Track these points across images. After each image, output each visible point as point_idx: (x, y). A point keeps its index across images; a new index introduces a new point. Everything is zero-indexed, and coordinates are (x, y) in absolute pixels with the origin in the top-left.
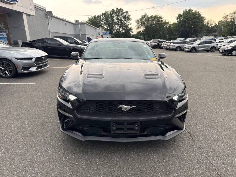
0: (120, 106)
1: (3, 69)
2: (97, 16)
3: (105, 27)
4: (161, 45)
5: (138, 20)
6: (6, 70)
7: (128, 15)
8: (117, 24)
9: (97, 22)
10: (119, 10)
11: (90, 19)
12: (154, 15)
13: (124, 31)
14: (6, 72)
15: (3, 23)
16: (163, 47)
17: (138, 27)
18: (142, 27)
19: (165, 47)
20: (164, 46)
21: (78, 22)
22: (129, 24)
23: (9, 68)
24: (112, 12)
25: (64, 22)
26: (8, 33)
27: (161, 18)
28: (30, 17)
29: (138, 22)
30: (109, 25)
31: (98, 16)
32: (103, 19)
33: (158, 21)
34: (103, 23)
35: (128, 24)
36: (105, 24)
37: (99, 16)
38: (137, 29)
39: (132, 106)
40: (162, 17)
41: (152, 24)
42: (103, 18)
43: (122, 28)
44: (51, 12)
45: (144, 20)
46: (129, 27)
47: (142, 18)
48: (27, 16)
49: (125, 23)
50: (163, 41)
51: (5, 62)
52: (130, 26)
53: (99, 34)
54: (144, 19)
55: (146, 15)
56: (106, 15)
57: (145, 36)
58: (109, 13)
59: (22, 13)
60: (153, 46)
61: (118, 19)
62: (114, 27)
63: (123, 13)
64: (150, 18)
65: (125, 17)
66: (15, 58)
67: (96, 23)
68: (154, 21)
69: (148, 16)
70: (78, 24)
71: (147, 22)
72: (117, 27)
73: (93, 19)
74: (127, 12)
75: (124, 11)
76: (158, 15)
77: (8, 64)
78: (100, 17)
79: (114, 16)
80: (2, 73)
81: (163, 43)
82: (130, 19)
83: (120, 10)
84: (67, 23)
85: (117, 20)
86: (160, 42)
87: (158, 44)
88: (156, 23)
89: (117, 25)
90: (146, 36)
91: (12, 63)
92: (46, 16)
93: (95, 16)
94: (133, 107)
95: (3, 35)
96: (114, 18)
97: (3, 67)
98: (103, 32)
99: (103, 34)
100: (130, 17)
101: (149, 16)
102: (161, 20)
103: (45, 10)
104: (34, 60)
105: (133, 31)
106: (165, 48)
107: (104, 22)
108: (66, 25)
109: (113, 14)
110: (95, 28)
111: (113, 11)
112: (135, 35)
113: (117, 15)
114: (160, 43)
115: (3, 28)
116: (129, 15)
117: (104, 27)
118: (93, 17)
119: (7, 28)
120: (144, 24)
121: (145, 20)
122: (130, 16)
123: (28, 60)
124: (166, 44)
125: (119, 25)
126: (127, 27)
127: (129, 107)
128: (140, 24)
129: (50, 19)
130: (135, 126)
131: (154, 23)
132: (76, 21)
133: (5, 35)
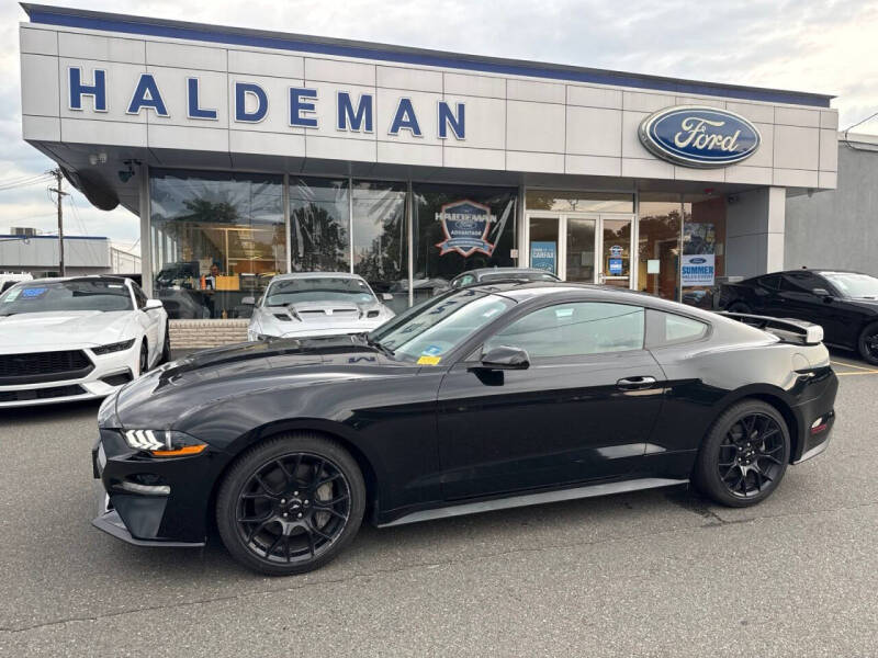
15: (711, 225)
26: (721, 253)
28: (814, 194)
48: (787, 194)
59: (766, 188)
95: (704, 261)
115: (708, 240)
119: (721, 238)
133: (710, 260)
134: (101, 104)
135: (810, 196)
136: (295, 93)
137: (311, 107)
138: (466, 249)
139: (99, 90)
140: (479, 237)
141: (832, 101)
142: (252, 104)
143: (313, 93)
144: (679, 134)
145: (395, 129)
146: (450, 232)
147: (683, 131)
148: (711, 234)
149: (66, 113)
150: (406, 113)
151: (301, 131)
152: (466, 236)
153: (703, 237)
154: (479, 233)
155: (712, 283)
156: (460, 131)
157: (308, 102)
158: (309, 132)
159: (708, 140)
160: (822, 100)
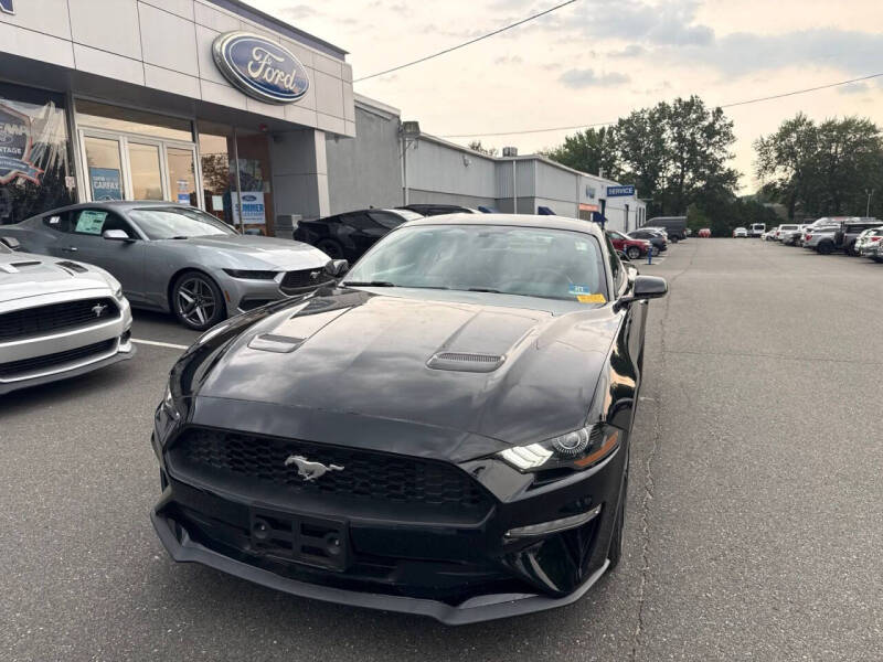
0: (291, 459)
1: (190, 300)
2: (597, 130)
3: (627, 168)
4: (855, 241)
5: (766, 139)
6: (199, 304)
7: (722, 123)
8: (675, 158)
9: (598, 151)
10: (687, 104)
11: (570, 143)
12: (840, 120)
13: (699, 184)
14: (198, 310)
15: (257, 162)
16: (861, 249)
17: (766, 168)
18: (781, 167)
19: (868, 250)
20: (865, 246)
21: (513, 155)
22: (725, 155)
23: (207, 301)
24: (657, 115)
25: (459, 157)
26: (268, 190)
27: (872, 129)
28: (340, 141)
29: (763, 148)
30: (641, 163)
31: (602, 131)
32: (620, 142)
33: (857, 144)
34: (619, 154)
35: (718, 155)
36: (627, 158)
37: (606, 130)
38: (760, 174)
39: (332, 466)
40: (877, 128)
41: (830, 155)
42: (622, 136)
43: (695, 172)
44: (415, 124)
45: (793, 140)
46: (722, 169)
47: (786, 132)
48: (327, 138)
49: (707, 152)
50: (866, 227)
51: (197, 280)
52: (727, 165)
53: (592, 197)
54: (794, 135)
55: (805, 120)
56: (632, 126)
57: (793, 202)
58: (646, 116)
59: (312, 130)
60: (816, 244)
61: (680, 138)
62: (660, 169)
63: (701, 118)
64: (821, 131)
65: (710, 132)
66: (224, 270)
67: (592, 155)
68: (838, 142)
69: (810, 124)
70: (512, 161)
71: (808, 149)
72: (672, 168)
73: (584, 143)
74: (719, 111)
75: (709, 107)
76: (859, 120)
77: (204, 286)
78: (610, 133)
79: (667, 127)
80: (187, 313)
81: (864, 233)
82: (730, 138)
83: (691, 106)
84: (470, 160)
85: (674, 144)
86: (851, 228)
87: (840, 237)
88: (848, 150)
89: (675, 161)
90: (797, 204)
91: (213, 284)
92: (398, 136)
93: (593, 130)
94: (334, 470)
95: (255, 198)
96: (664, 136)
97: (192, 297)
98: (608, 188)
99: (609, 195)
100: (732, 129)
101: (817, 124)
102: (874, 140)
103: (398, 117)
104: (278, 279)
105: (740, 182)
106: (870, 254)
107: (623, 151)
108: (466, 165)
109: (659, 120)
110: (577, 174)
111: (663, 108)
112: (749, 198)
113: (679, 125)
114: (848, 232)
115: (257, 178)
116: (728, 122)
117: (620, 170)
118: (584, 135)
119: (267, 176)
120: (793, 155)
121: (796, 141)
122: (731, 125)
123: (262, 278)
124: (874, 239)
125: (684, 159)
126: (713, 168)
127: (320, 468)
128: (774, 154)
129: (412, 146)
130: (332, 541)
131: (839, 150)
132: (509, 152)
133: (260, 198)
135: (337, 141)
141: (346, 56)
144: (251, 63)
147: (254, 61)
148: (258, 171)
153: (251, 173)
154: (19, 152)
155: (263, 221)
159: (274, 74)
160: (341, 53)
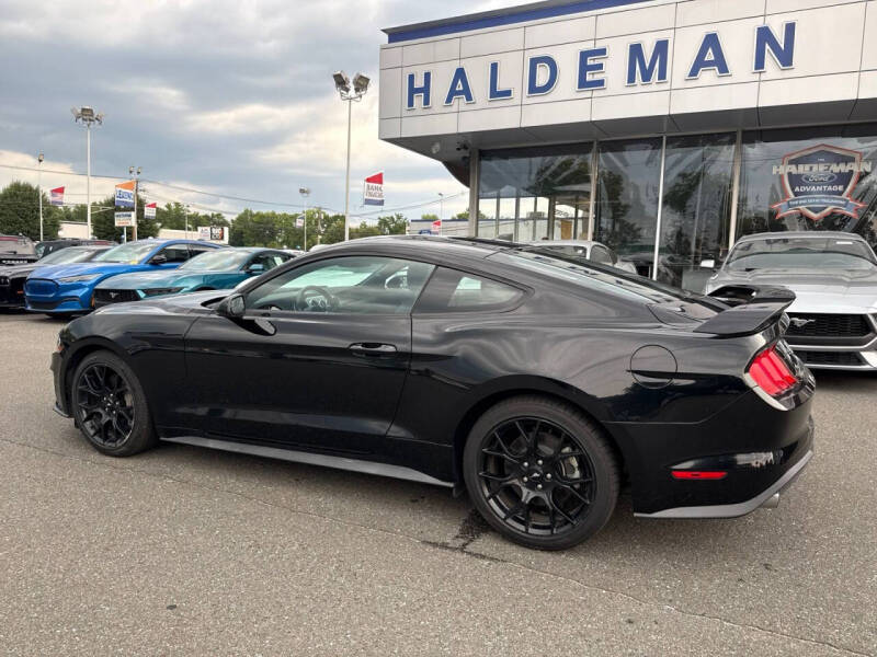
134: (427, 102)
136: (584, 55)
137: (600, 66)
138: (816, 211)
139: (426, 90)
140: (840, 193)
142: (543, 76)
143: (602, 52)
145: (694, 73)
146: (793, 189)
149: (405, 113)
150: (710, 50)
151: (588, 94)
152: (819, 193)
154: (841, 188)
156: (786, 58)
157: (597, 62)
158: (596, 94)
